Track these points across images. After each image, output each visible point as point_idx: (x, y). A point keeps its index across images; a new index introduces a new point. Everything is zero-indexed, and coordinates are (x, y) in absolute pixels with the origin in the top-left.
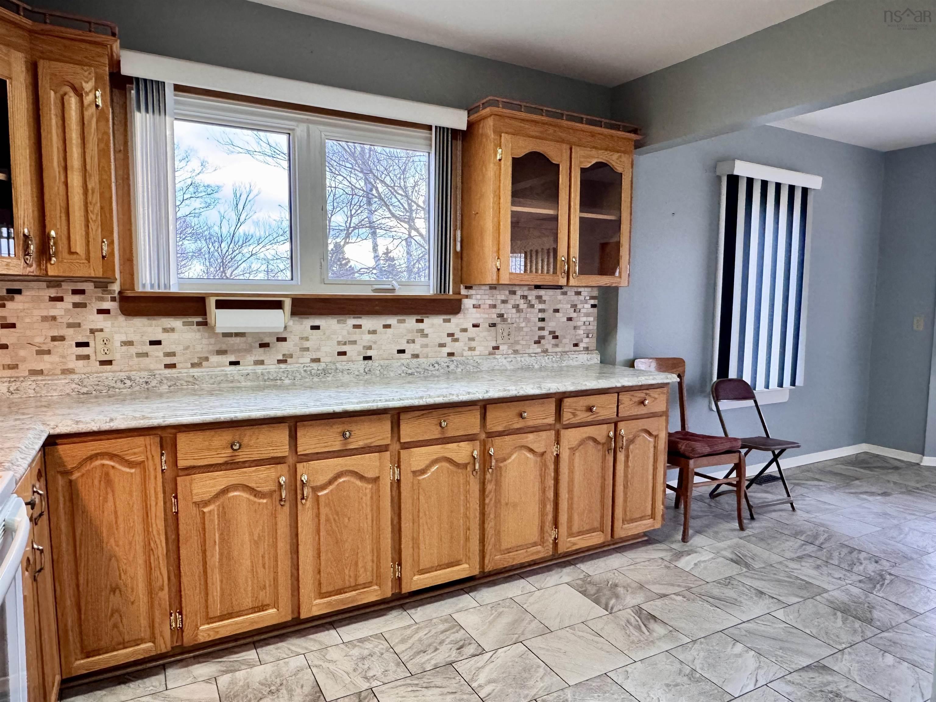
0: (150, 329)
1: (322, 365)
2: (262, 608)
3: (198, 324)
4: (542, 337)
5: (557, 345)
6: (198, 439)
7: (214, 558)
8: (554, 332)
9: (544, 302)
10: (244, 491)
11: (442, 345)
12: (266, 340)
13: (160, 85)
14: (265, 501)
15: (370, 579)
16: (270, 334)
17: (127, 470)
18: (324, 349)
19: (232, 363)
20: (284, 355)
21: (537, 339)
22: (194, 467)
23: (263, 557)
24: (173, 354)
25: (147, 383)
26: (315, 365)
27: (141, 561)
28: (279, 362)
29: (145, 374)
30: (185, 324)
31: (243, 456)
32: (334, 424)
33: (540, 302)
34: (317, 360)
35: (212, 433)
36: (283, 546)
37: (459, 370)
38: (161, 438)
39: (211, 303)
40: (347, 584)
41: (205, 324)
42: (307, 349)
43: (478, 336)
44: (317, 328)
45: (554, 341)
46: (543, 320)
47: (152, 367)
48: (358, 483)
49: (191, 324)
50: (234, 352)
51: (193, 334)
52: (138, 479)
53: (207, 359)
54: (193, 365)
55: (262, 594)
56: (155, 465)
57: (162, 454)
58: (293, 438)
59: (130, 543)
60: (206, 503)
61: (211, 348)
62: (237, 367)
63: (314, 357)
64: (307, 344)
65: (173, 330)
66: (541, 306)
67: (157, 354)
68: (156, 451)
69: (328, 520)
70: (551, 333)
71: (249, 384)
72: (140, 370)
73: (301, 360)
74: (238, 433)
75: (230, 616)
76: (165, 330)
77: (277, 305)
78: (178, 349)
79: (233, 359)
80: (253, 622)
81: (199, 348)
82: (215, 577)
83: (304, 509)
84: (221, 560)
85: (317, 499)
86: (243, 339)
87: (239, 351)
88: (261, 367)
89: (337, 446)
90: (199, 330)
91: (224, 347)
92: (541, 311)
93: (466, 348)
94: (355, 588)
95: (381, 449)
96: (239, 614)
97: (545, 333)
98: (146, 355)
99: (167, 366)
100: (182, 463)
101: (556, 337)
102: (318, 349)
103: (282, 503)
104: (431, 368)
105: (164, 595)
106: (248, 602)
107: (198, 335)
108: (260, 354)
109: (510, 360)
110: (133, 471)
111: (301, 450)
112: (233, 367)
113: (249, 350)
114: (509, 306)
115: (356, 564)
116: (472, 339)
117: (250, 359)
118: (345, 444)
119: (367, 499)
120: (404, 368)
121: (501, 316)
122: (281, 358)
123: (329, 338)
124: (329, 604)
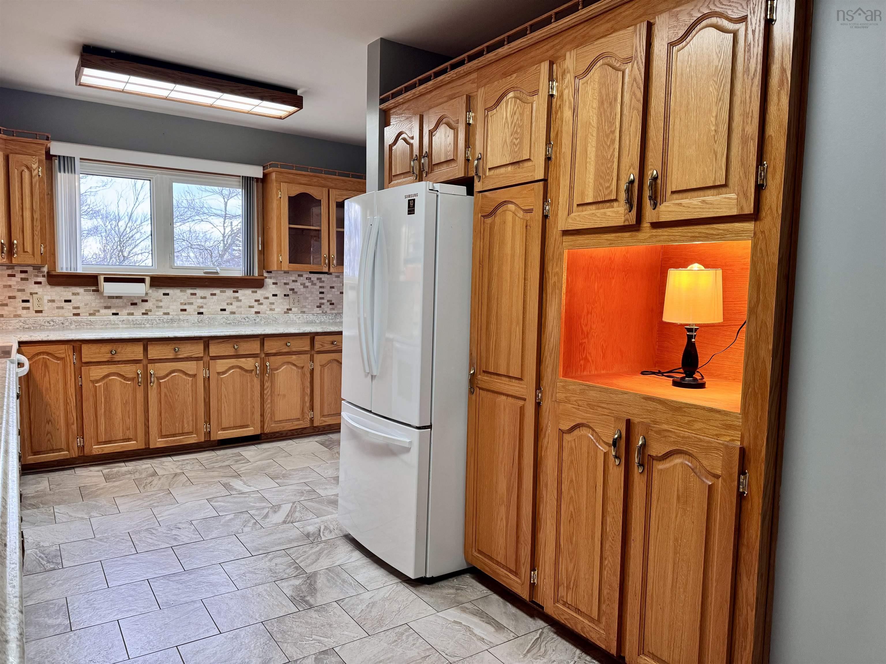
0: (65, 293)
1: (170, 317)
2: (129, 440)
3: (93, 291)
4: (323, 304)
5: (333, 309)
6: (94, 348)
7: (101, 411)
8: (331, 301)
9: (323, 282)
10: (118, 377)
11: (251, 307)
12: (135, 301)
13: (72, 159)
14: (130, 382)
15: (191, 430)
16: (138, 297)
17: (56, 361)
18: (171, 307)
19: (114, 314)
20: (146, 310)
21: (318, 304)
22: (91, 362)
23: (129, 412)
24: (78, 308)
25: (63, 323)
26: (166, 317)
27: (62, 408)
28: (143, 314)
29: (61, 318)
30: (85, 291)
31: (117, 358)
32: (170, 344)
33: (320, 282)
34: (168, 314)
35: (101, 345)
36: (140, 408)
37: (263, 322)
38: (73, 347)
39: (101, 278)
40: (177, 432)
41: (97, 291)
42: (161, 307)
43: (277, 302)
44: (168, 294)
45: (331, 306)
46: (322, 293)
47: (66, 315)
48: (184, 377)
49: (89, 290)
50: (115, 307)
51: (91, 297)
52: (61, 366)
53: (98, 311)
54: (90, 315)
55: (128, 432)
56: (70, 360)
57: (74, 355)
58: (145, 350)
59: (57, 399)
60: (97, 381)
61: (101, 305)
62: (117, 317)
63: (166, 312)
64: (161, 304)
65: (78, 294)
66: (321, 285)
67: (68, 307)
68: (71, 352)
69: (166, 395)
70: (328, 301)
71: (125, 326)
72: (59, 316)
73: (157, 313)
74: (115, 346)
75: (110, 442)
76: (74, 294)
77: (141, 280)
78: (81, 305)
79: (115, 312)
80: (122, 447)
81: (94, 304)
82: (102, 420)
83: (151, 389)
84: (105, 412)
85: (159, 384)
86: (121, 300)
87: (118, 307)
88: (132, 317)
89: (171, 356)
90: (94, 295)
91: (109, 305)
92: (321, 287)
93: (269, 309)
94: (182, 434)
95: (198, 359)
96: (115, 441)
97: (325, 301)
98: (62, 308)
99: (75, 315)
100: (84, 360)
101: (332, 304)
102: (168, 308)
103: (140, 384)
104: (243, 320)
105: (74, 427)
106: (120, 436)
107: (93, 297)
108: (131, 309)
109: (298, 317)
110: (59, 362)
111: (150, 357)
112: (114, 316)
113: (124, 307)
114: (298, 284)
115: (183, 422)
116: (272, 304)
117: (125, 311)
118: (176, 355)
119: (189, 386)
120: (224, 320)
121: (292, 290)
122: (144, 312)
123: (175, 301)
124: (167, 442)
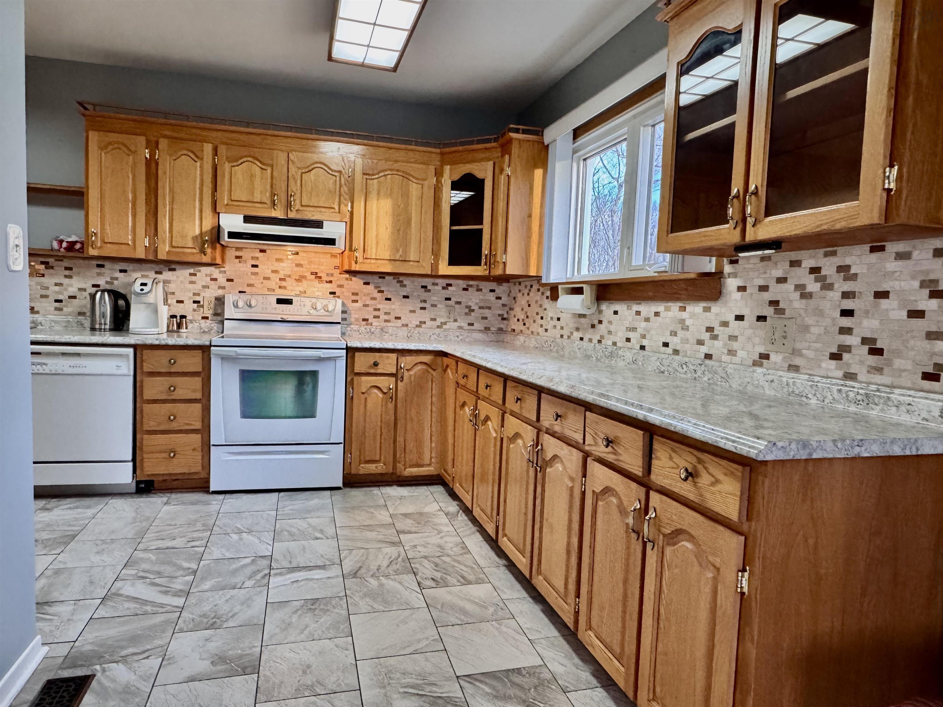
4: (847, 349)
5: (879, 370)
8: (874, 341)
9: (854, 277)
11: (700, 342)
12: (594, 322)
18: (619, 333)
19: (581, 339)
20: (601, 336)
21: (835, 350)
24: (563, 328)
28: (598, 342)
31: (468, 384)
33: (846, 279)
34: (615, 344)
39: (559, 289)
42: (611, 333)
43: (742, 334)
45: (873, 360)
47: (557, 336)
61: (574, 325)
63: (614, 340)
64: (611, 328)
66: (848, 286)
70: (865, 341)
73: (608, 343)
74: (467, 369)
78: (564, 325)
79: (581, 335)
81: (571, 325)
86: (585, 320)
87: (584, 329)
91: (579, 325)
92: (846, 295)
93: (726, 351)
97: (853, 340)
98: (556, 327)
99: (561, 336)
101: (877, 352)
102: (616, 334)
108: (591, 333)
112: (581, 342)
113: (587, 329)
114: (789, 287)
116: (733, 338)
117: (587, 336)
121: (774, 303)
122: (599, 338)
123: (622, 324)
